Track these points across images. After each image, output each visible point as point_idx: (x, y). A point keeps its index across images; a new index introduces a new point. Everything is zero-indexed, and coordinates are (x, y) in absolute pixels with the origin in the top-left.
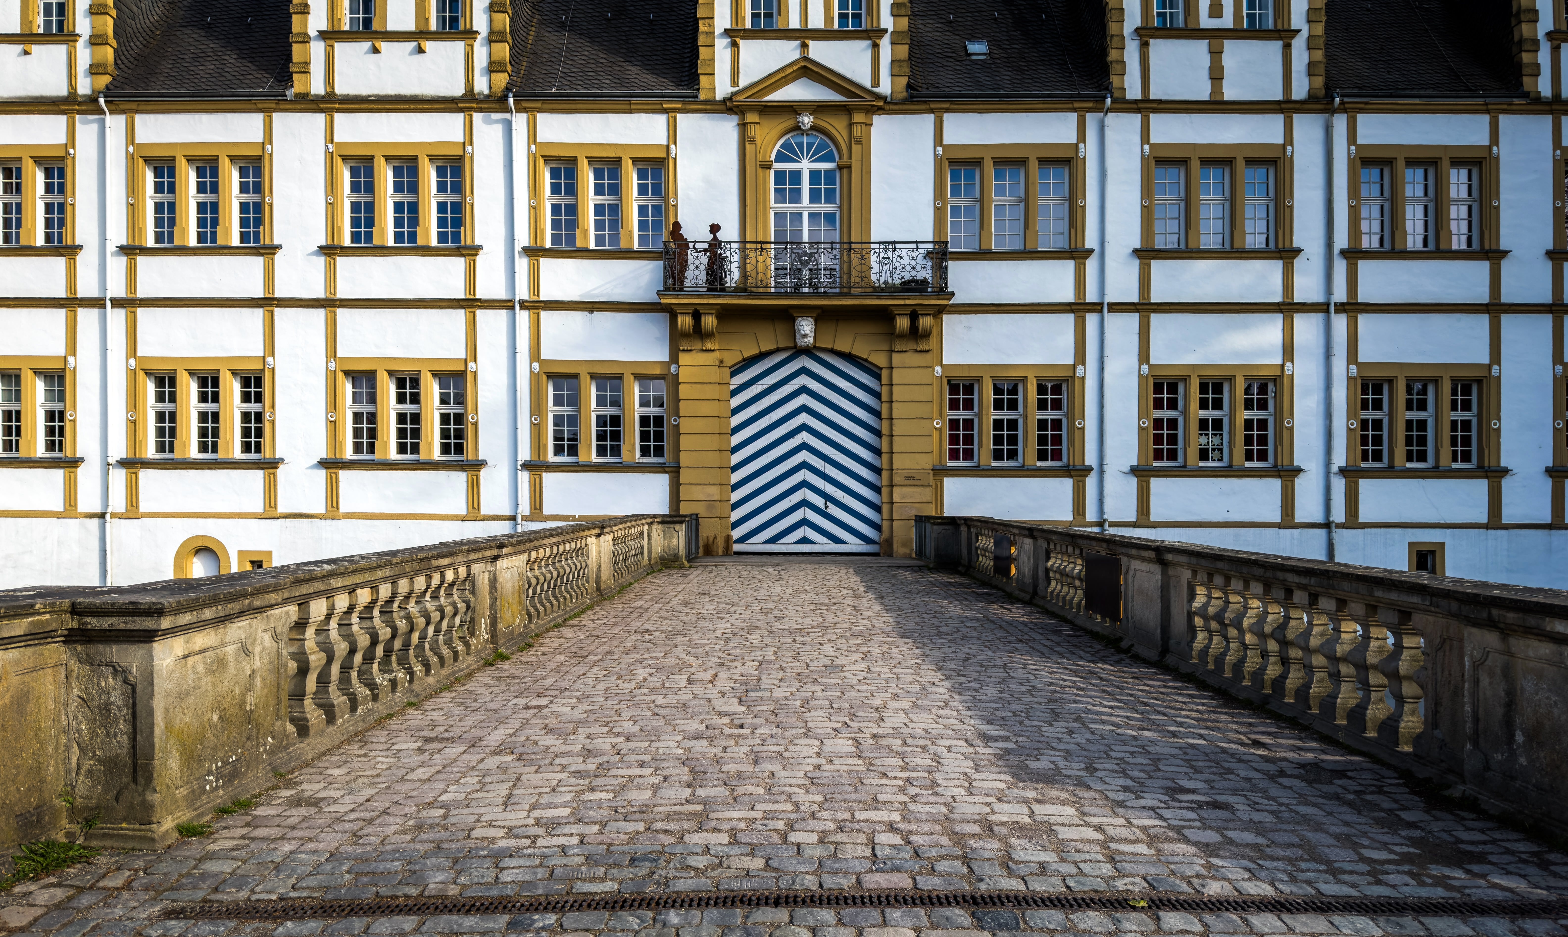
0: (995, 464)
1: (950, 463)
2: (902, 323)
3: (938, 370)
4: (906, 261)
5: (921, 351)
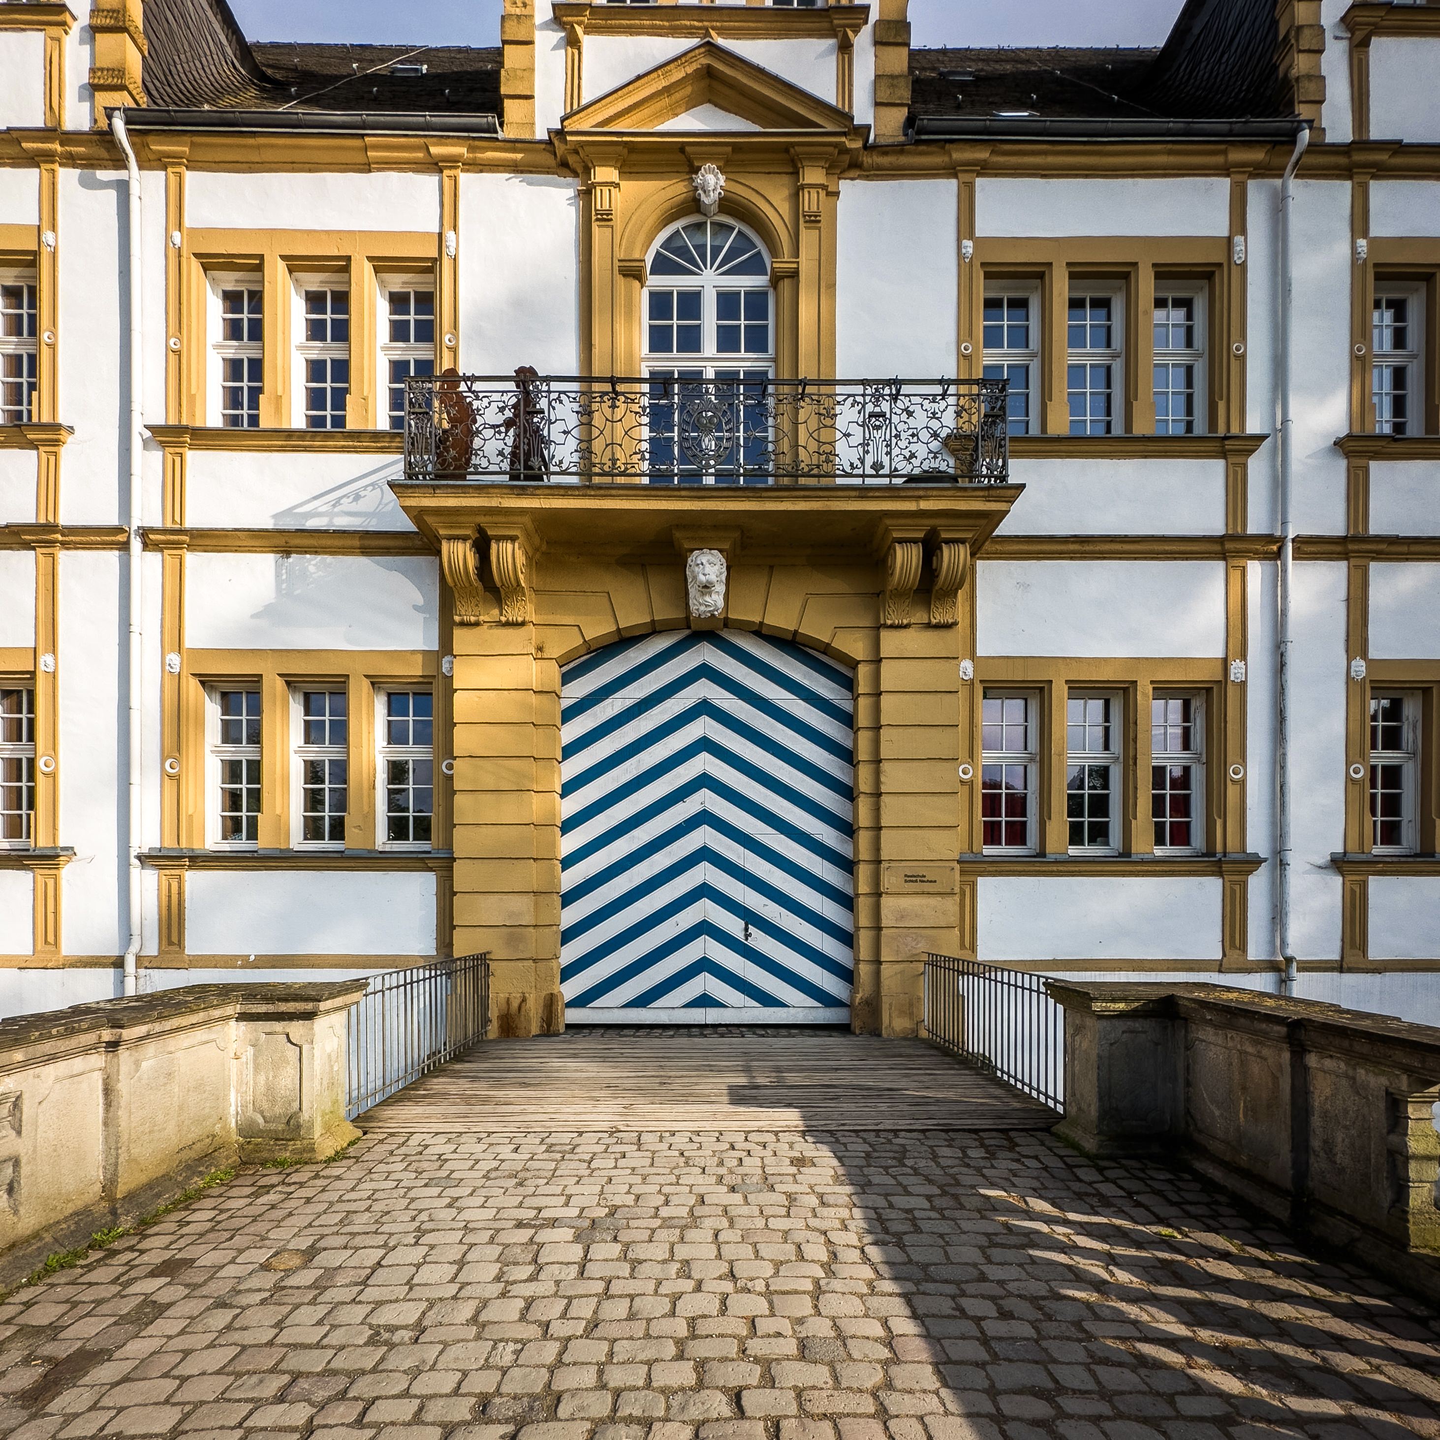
0: (1072, 850)
1: (987, 850)
2: (908, 559)
3: (967, 668)
5: (937, 626)
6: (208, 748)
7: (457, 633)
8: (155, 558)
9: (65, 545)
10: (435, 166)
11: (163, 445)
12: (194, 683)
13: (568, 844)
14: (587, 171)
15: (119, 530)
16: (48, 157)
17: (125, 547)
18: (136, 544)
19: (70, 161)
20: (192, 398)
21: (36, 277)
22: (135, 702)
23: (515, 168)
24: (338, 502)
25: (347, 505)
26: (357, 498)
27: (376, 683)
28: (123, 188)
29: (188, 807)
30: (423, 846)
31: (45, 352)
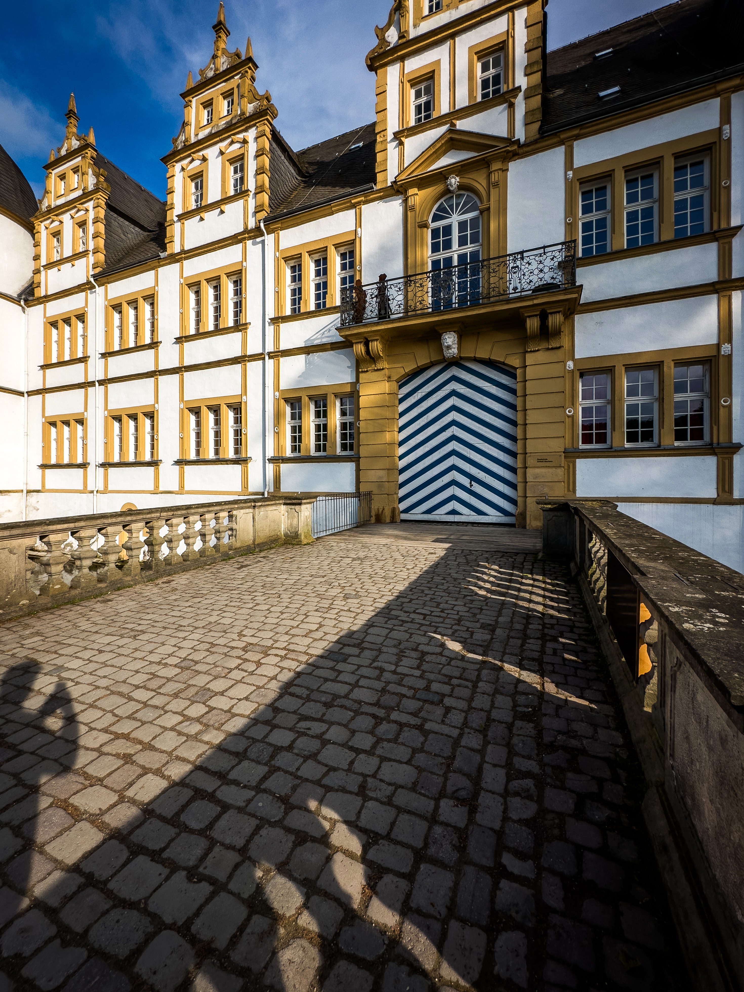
0: (627, 445)
1: (582, 446)
2: (533, 324)
3: (570, 365)
4: (534, 265)
5: (553, 349)
6: (287, 422)
7: (361, 375)
8: (272, 361)
9: (249, 361)
10: (353, 206)
11: (274, 324)
12: (282, 401)
13: (402, 450)
14: (406, 191)
15: (262, 354)
16: (244, 239)
17: (264, 359)
18: (267, 357)
19: (250, 238)
20: (282, 306)
21: (241, 276)
22: (267, 410)
23: (380, 198)
24: (323, 333)
25: (327, 334)
26: (330, 330)
27: (336, 395)
28: (263, 242)
29: (281, 443)
30: (352, 453)
31: (244, 300)
